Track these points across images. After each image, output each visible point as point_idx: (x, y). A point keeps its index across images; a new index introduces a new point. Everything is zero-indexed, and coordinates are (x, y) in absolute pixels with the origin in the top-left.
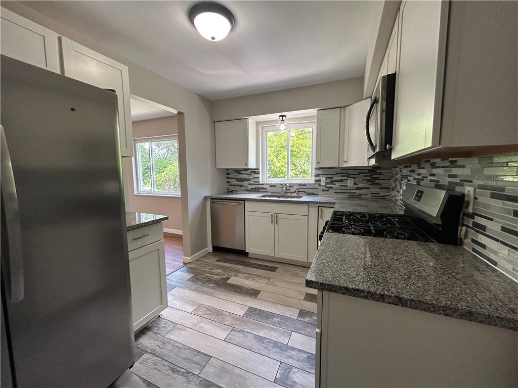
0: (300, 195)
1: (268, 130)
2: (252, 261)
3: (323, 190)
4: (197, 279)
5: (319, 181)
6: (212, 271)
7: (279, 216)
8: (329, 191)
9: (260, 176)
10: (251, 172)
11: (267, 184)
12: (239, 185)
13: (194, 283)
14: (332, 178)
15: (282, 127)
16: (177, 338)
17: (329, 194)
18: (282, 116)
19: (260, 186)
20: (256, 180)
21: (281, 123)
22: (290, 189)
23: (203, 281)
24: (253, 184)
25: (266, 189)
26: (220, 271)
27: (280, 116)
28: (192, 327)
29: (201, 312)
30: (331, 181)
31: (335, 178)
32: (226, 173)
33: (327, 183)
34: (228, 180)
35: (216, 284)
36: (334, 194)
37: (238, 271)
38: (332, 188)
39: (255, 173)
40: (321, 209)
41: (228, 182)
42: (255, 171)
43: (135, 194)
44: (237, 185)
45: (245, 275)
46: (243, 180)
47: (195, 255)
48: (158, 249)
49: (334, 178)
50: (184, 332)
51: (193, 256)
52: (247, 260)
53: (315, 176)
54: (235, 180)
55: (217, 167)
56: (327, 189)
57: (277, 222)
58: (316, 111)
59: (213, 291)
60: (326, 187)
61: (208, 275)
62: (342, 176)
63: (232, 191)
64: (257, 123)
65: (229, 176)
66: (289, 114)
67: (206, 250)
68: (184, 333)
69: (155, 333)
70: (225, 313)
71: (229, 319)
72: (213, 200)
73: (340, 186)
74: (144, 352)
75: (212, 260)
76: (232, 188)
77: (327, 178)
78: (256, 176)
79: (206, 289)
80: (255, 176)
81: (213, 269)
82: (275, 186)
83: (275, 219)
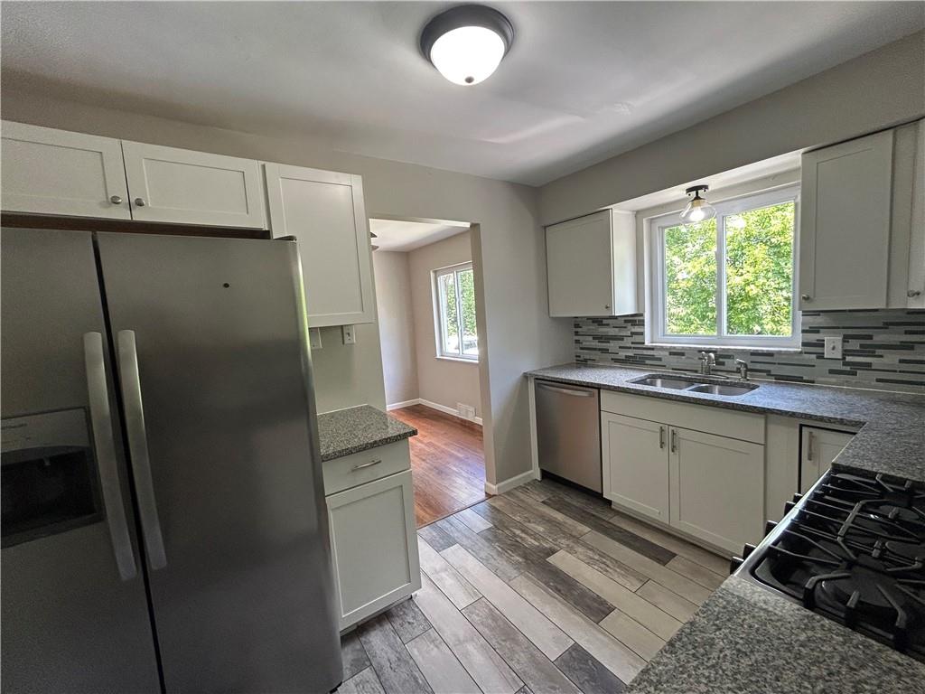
0: (752, 382)
1: (666, 224)
2: (617, 521)
3: (832, 372)
4: (496, 536)
5: (821, 344)
6: (527, 524)
7: (681, 433)
8: (855, 374)
9: (647, 329)
10: (626, 321)
11: (662, 349)
12: (600, 350)
13: (487, 544)
14: (870, 337)
15: (697, 214)
16: (421, 659)
17: (856, 384)
18: (696, 189)
19: (645, 352)
20: (637, 339)
21: (693, 206)
22: (723, 364)
23: (505, 543)
24: (630, 348)
25: (660, 359)
26: (541, 529)
27: (689, 190)
28: (451, 645)
29: (478, 615)
30: (861, 346)
31: (880, 338)
32: (573, 323)
33: (846, 353)
34: (577, 338)
35: (525, 557)
36: (874, 383)
37: (577, 539)
38: (868, 366)
39: (634, 323)
40: (811, 436)
41: (577, 341)
42: (635, 320)
43: (438, 357)
44: (595, 349)
45: (590, 553)
46: (608, 339)
47: (506, 482)
48: (401, 486)
49: (874, 338)
50: (436, 649)
51: (502, 483)
52: (606, 516)
53: (803, 331)
54: (591, 338)
55: (551, 315)
56: (848, 368)
57: (674, 447)
58: (800, 156)
59: (514, 573)
60: (846, 364)
61: (518, 532)
62: (906, 332)
63: (586, 360)
64: (638, 214)
65: (579, 330)
66: (714, 181)
67: (529, 475)
68: (435, 652)
69: (395, 631)
70: (521, 637)
71: (523, 657)
72: (541, 382)
73: (901, 361)
74: (368, 663)
75: (535, 499)
76: (585, 355)
77: (846, 339)
78: (637, 329)
79: (503, 564)
80: (633, 330)
81: (529, 522)
82: (683, 354)
83: (670, 440)
